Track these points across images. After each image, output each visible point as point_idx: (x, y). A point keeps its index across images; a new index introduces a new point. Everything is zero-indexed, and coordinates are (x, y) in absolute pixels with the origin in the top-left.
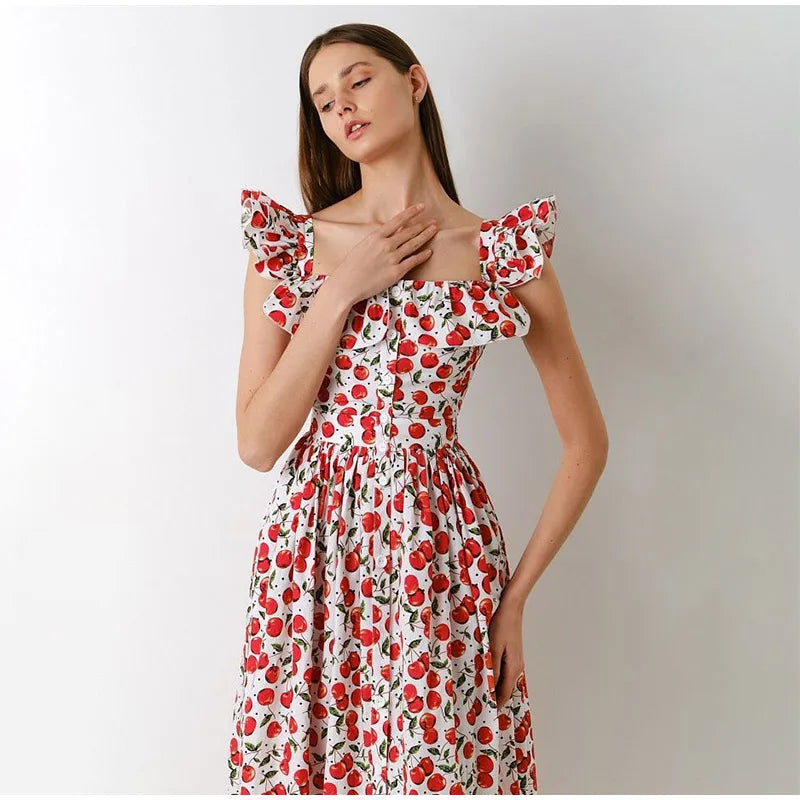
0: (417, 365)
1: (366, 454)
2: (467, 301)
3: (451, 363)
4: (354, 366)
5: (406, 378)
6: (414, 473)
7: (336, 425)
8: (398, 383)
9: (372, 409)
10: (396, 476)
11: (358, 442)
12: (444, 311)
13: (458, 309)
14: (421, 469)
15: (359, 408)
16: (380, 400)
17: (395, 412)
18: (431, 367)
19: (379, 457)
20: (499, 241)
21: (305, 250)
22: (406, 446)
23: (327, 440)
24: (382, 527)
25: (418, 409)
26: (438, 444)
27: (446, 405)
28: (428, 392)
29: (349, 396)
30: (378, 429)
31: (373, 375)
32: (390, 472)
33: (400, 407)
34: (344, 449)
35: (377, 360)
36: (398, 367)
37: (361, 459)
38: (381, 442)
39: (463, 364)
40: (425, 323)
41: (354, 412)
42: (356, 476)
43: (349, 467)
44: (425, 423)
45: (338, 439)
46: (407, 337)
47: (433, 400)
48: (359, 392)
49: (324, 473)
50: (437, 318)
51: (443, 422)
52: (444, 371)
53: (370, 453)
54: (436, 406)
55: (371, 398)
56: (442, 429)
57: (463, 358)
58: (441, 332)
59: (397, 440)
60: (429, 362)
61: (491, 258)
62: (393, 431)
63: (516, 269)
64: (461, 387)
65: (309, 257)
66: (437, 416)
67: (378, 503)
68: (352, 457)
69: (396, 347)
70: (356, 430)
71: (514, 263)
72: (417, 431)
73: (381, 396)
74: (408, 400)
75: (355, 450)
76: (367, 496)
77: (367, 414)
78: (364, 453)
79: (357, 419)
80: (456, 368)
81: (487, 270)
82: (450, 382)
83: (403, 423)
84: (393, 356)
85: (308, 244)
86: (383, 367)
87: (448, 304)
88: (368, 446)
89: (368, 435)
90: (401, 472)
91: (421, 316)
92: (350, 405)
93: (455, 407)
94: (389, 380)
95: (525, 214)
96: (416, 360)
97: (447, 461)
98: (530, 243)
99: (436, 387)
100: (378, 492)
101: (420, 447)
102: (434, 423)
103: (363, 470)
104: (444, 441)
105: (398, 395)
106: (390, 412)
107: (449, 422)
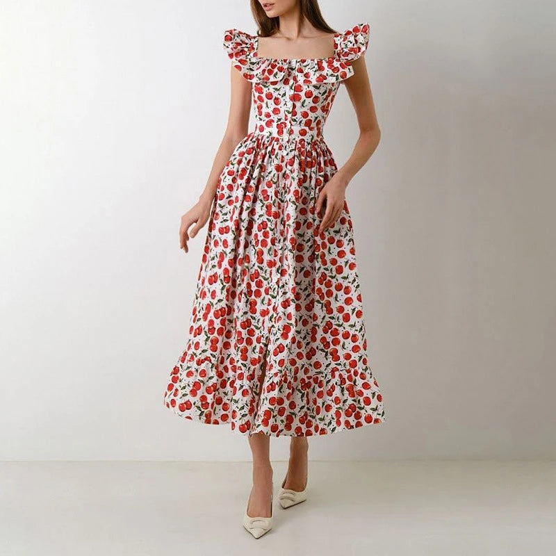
0: (303, 97)
1: (278, 141)
2: (325, 64)
3: (319, 95)
4: (274, 98)
5: (298, 104)
6: (299, 151)
7: (265, 127)
8: (294, 106)
9: (282, 121)
10: (291, 151)
11: (275, 135)
12: (314, 69)
13: (321, 68)
14: (303, 150)
15: (276, 120)
16: (286, 116)
17: (292, 122)
18: (310, 97)
19: (284, 143)
20: (344, 41)
21: (254, 49)
22: (298, 139)
23: (261, 133)
24: (283, 171)
25: (304, 120)
26: (312, 139)
27: (318, 119)
28: (309, 112)
29: (271, 114)
30: (285, 130)
31: (283, 103)
32: (288, 150)
33: (295, 120)
34: (268, 137)
35: (285, 94)
36: (295, 98)
37: (276, 143)
38: (286, 136)
39: (324, 96)
40: (307, 75)
41: (273, 121)
42: (273, 149)
43: (270, 145)
44: (307, 128)
45: (266, 133)
46: (299, 83)
47: (312, 116)
48: (276, 111)
49: (258, 146)
50: (311, 72)
51: (316, 128)
52: (316, 100)
53: (280, 140)
54: (313, 119)
55: (282, 115)
56: (315, 132)
57: (324, 93)
58: (313, 79)
59: (293, 136)
60: (309, 95)
61: (339, 48)
62: (291, 132)
63: (353, 52)
64: (325, 110)
65: (255, 51)
66: (314, 125)
67: (282, 161)
68: (272, 141)
69: (293, 88)
70: (274, 130)
71: (352, 50)
72: (303, 133)
73: (286, 113)
74: (299, 116)
75: (273, 139)
76: (278, 157)
77: (279, 123)
78: (277, 140)
79: (275, 124)
80: (321, 98)
81: (337, 54)
82: (319, 105)
83: (296, 129)
84: (292, 92)
85: (255, 46)
86: (287, 98)
87: (316, 67)
88: (280, 138)
89: (280, 132)
90: (293, 150)
91: (305, 73)
92: (271, 118)
93: (322, 121)
94: (290, 104)
95: (356, 30)
96: (302, 94)
97: (316, 147)
98: (359, 41)
99: (313, 109)
100: (283, 157)
101: (304, 140)
102: (311, 129)
103: (276, 147)
104: (315, 138)
105: (294, 113)
106: (290, 122)
107: (319, 129)
